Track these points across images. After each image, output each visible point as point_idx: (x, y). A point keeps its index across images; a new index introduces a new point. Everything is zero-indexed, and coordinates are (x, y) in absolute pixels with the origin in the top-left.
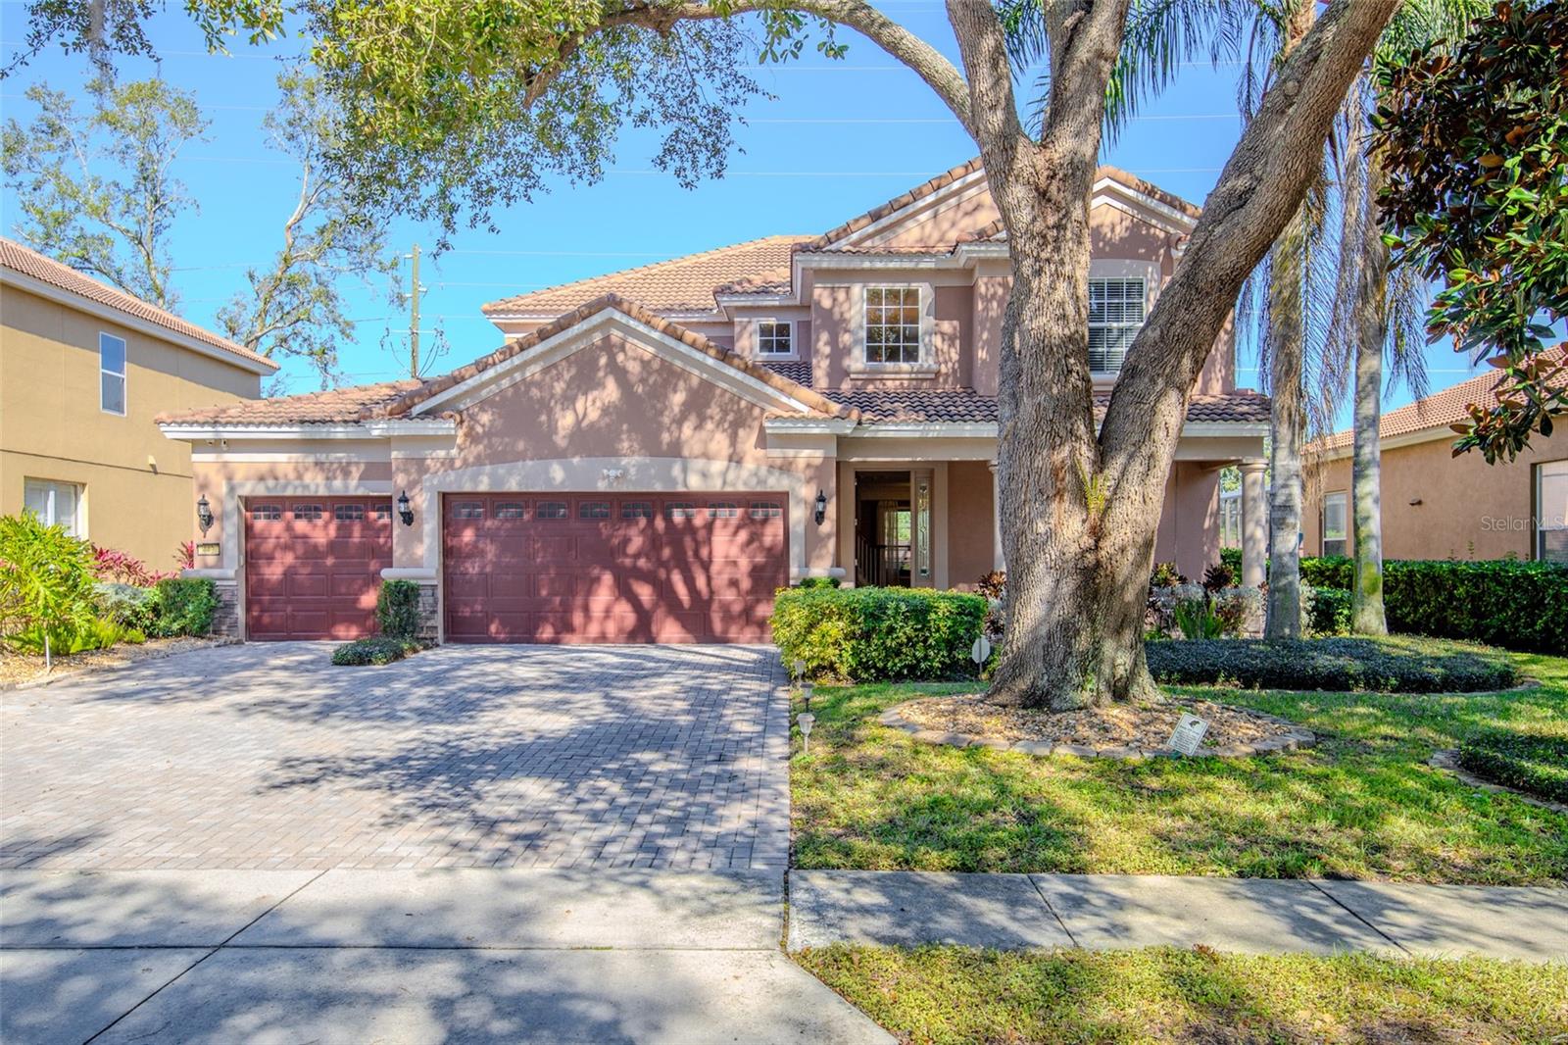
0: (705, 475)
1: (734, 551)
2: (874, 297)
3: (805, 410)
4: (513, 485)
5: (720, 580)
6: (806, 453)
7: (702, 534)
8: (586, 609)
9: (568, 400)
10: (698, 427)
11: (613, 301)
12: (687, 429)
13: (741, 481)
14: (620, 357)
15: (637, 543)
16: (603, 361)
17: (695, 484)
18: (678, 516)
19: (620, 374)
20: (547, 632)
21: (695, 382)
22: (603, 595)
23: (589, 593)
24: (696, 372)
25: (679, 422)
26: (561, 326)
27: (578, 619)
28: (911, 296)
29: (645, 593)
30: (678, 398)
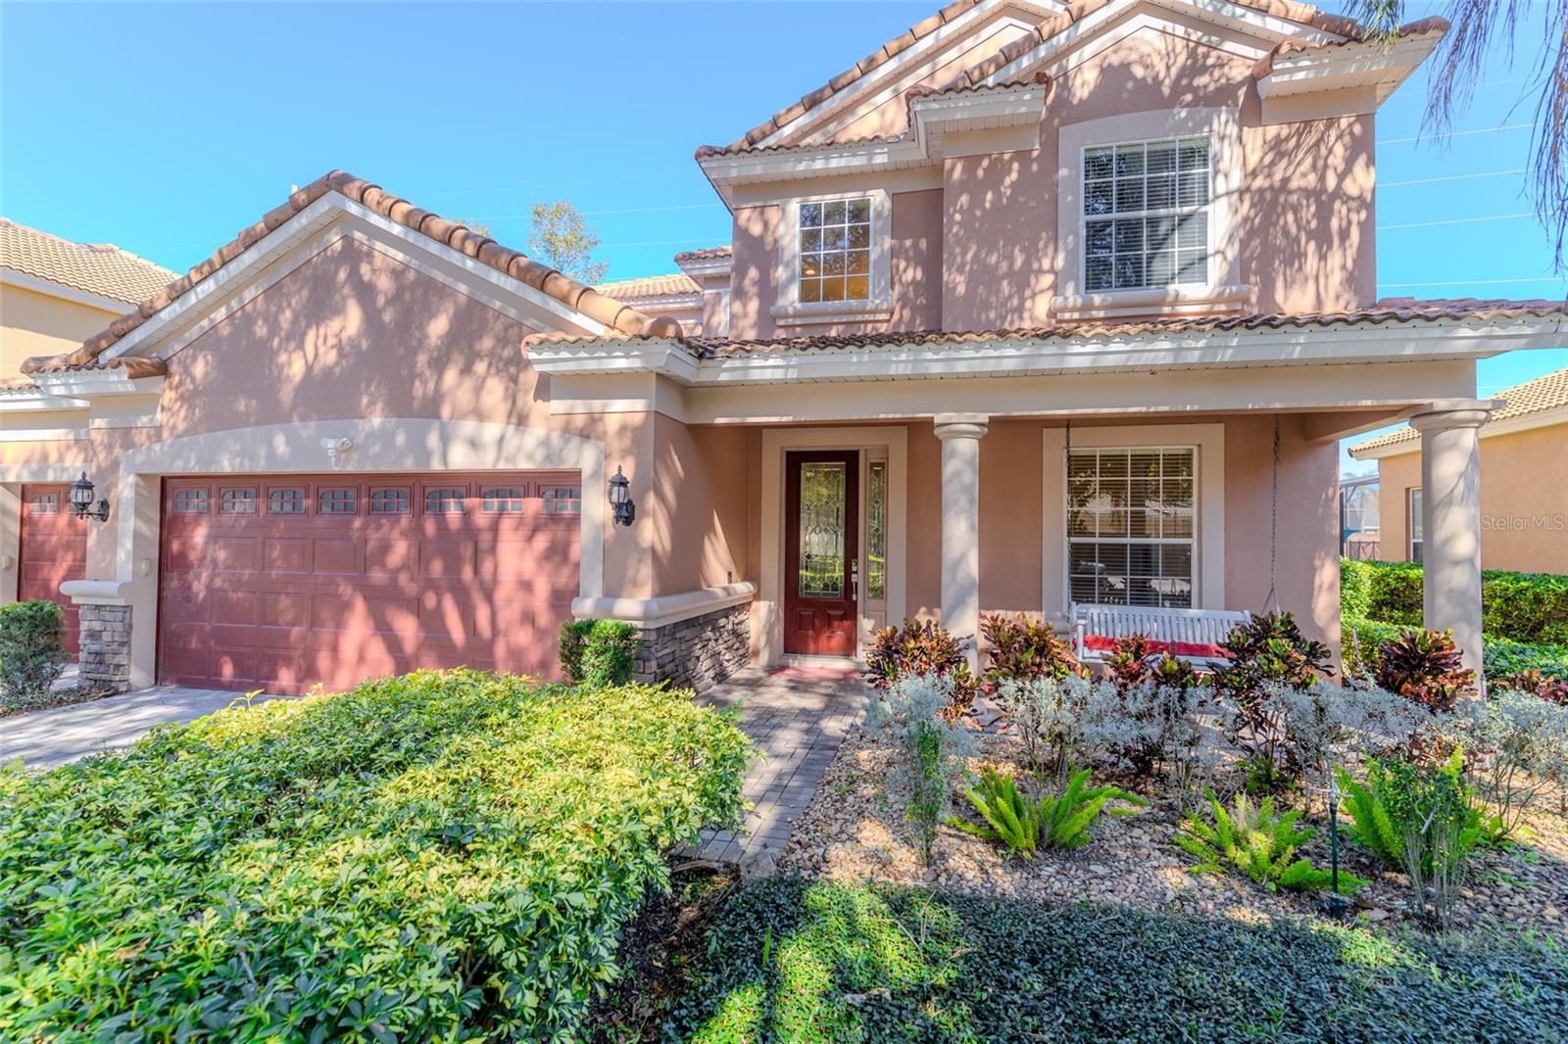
0: (474, 444)
1: (528, 566)
2: (810, 217)
3: (600, 330)
4: (226, 466)
5: (508, 615)
6: (619, 405)
7: (485, 539)
8: (335, 649)
9: (297, 338)
10: (466, 370)
11: (338, 182)
12: (451, 376)
13: (525, 453)
14: (365, 269)
15: (400, 550)
16: (342, 275)
17: (460, 459)
18: (453, 512)
19: (365, 292)
20: (286, 678)
21: (462, 299)
22: (357, 628)
23: (340, 625)
24: (463, 288)
25: (439, 364)
26: (274, 224)
27: (323, 661)
28: (859, 212)
29: (407, 627)
30: (438, 326)
